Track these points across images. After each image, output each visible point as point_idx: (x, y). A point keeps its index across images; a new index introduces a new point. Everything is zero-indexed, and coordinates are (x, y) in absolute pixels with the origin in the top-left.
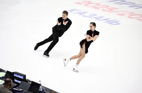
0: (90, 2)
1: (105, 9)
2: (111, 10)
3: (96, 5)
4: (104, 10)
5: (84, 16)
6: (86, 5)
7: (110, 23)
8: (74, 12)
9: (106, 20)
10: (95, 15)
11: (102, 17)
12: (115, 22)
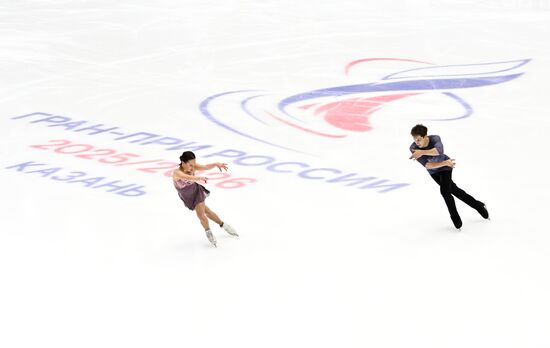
0: (68, 142)
1: (108, 158)
2: (123, 159)
3: (84, 148)
4: (102, 161)
5: (55, 178)
6: (58, 151)
7: (122, 193)
8: (27, 169)
9: (109, 185)
10: (83, 174)
11: (99, 179)
12: (134, 189)
